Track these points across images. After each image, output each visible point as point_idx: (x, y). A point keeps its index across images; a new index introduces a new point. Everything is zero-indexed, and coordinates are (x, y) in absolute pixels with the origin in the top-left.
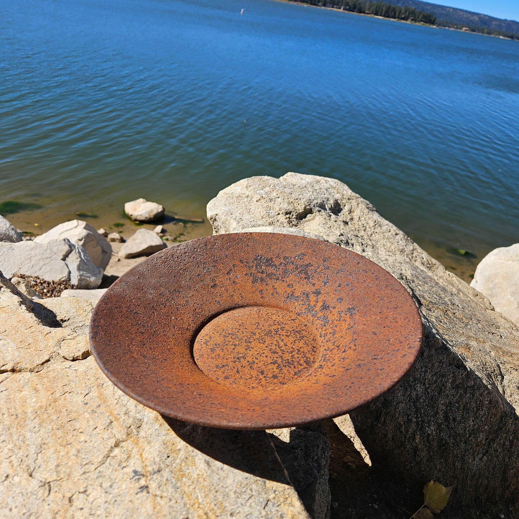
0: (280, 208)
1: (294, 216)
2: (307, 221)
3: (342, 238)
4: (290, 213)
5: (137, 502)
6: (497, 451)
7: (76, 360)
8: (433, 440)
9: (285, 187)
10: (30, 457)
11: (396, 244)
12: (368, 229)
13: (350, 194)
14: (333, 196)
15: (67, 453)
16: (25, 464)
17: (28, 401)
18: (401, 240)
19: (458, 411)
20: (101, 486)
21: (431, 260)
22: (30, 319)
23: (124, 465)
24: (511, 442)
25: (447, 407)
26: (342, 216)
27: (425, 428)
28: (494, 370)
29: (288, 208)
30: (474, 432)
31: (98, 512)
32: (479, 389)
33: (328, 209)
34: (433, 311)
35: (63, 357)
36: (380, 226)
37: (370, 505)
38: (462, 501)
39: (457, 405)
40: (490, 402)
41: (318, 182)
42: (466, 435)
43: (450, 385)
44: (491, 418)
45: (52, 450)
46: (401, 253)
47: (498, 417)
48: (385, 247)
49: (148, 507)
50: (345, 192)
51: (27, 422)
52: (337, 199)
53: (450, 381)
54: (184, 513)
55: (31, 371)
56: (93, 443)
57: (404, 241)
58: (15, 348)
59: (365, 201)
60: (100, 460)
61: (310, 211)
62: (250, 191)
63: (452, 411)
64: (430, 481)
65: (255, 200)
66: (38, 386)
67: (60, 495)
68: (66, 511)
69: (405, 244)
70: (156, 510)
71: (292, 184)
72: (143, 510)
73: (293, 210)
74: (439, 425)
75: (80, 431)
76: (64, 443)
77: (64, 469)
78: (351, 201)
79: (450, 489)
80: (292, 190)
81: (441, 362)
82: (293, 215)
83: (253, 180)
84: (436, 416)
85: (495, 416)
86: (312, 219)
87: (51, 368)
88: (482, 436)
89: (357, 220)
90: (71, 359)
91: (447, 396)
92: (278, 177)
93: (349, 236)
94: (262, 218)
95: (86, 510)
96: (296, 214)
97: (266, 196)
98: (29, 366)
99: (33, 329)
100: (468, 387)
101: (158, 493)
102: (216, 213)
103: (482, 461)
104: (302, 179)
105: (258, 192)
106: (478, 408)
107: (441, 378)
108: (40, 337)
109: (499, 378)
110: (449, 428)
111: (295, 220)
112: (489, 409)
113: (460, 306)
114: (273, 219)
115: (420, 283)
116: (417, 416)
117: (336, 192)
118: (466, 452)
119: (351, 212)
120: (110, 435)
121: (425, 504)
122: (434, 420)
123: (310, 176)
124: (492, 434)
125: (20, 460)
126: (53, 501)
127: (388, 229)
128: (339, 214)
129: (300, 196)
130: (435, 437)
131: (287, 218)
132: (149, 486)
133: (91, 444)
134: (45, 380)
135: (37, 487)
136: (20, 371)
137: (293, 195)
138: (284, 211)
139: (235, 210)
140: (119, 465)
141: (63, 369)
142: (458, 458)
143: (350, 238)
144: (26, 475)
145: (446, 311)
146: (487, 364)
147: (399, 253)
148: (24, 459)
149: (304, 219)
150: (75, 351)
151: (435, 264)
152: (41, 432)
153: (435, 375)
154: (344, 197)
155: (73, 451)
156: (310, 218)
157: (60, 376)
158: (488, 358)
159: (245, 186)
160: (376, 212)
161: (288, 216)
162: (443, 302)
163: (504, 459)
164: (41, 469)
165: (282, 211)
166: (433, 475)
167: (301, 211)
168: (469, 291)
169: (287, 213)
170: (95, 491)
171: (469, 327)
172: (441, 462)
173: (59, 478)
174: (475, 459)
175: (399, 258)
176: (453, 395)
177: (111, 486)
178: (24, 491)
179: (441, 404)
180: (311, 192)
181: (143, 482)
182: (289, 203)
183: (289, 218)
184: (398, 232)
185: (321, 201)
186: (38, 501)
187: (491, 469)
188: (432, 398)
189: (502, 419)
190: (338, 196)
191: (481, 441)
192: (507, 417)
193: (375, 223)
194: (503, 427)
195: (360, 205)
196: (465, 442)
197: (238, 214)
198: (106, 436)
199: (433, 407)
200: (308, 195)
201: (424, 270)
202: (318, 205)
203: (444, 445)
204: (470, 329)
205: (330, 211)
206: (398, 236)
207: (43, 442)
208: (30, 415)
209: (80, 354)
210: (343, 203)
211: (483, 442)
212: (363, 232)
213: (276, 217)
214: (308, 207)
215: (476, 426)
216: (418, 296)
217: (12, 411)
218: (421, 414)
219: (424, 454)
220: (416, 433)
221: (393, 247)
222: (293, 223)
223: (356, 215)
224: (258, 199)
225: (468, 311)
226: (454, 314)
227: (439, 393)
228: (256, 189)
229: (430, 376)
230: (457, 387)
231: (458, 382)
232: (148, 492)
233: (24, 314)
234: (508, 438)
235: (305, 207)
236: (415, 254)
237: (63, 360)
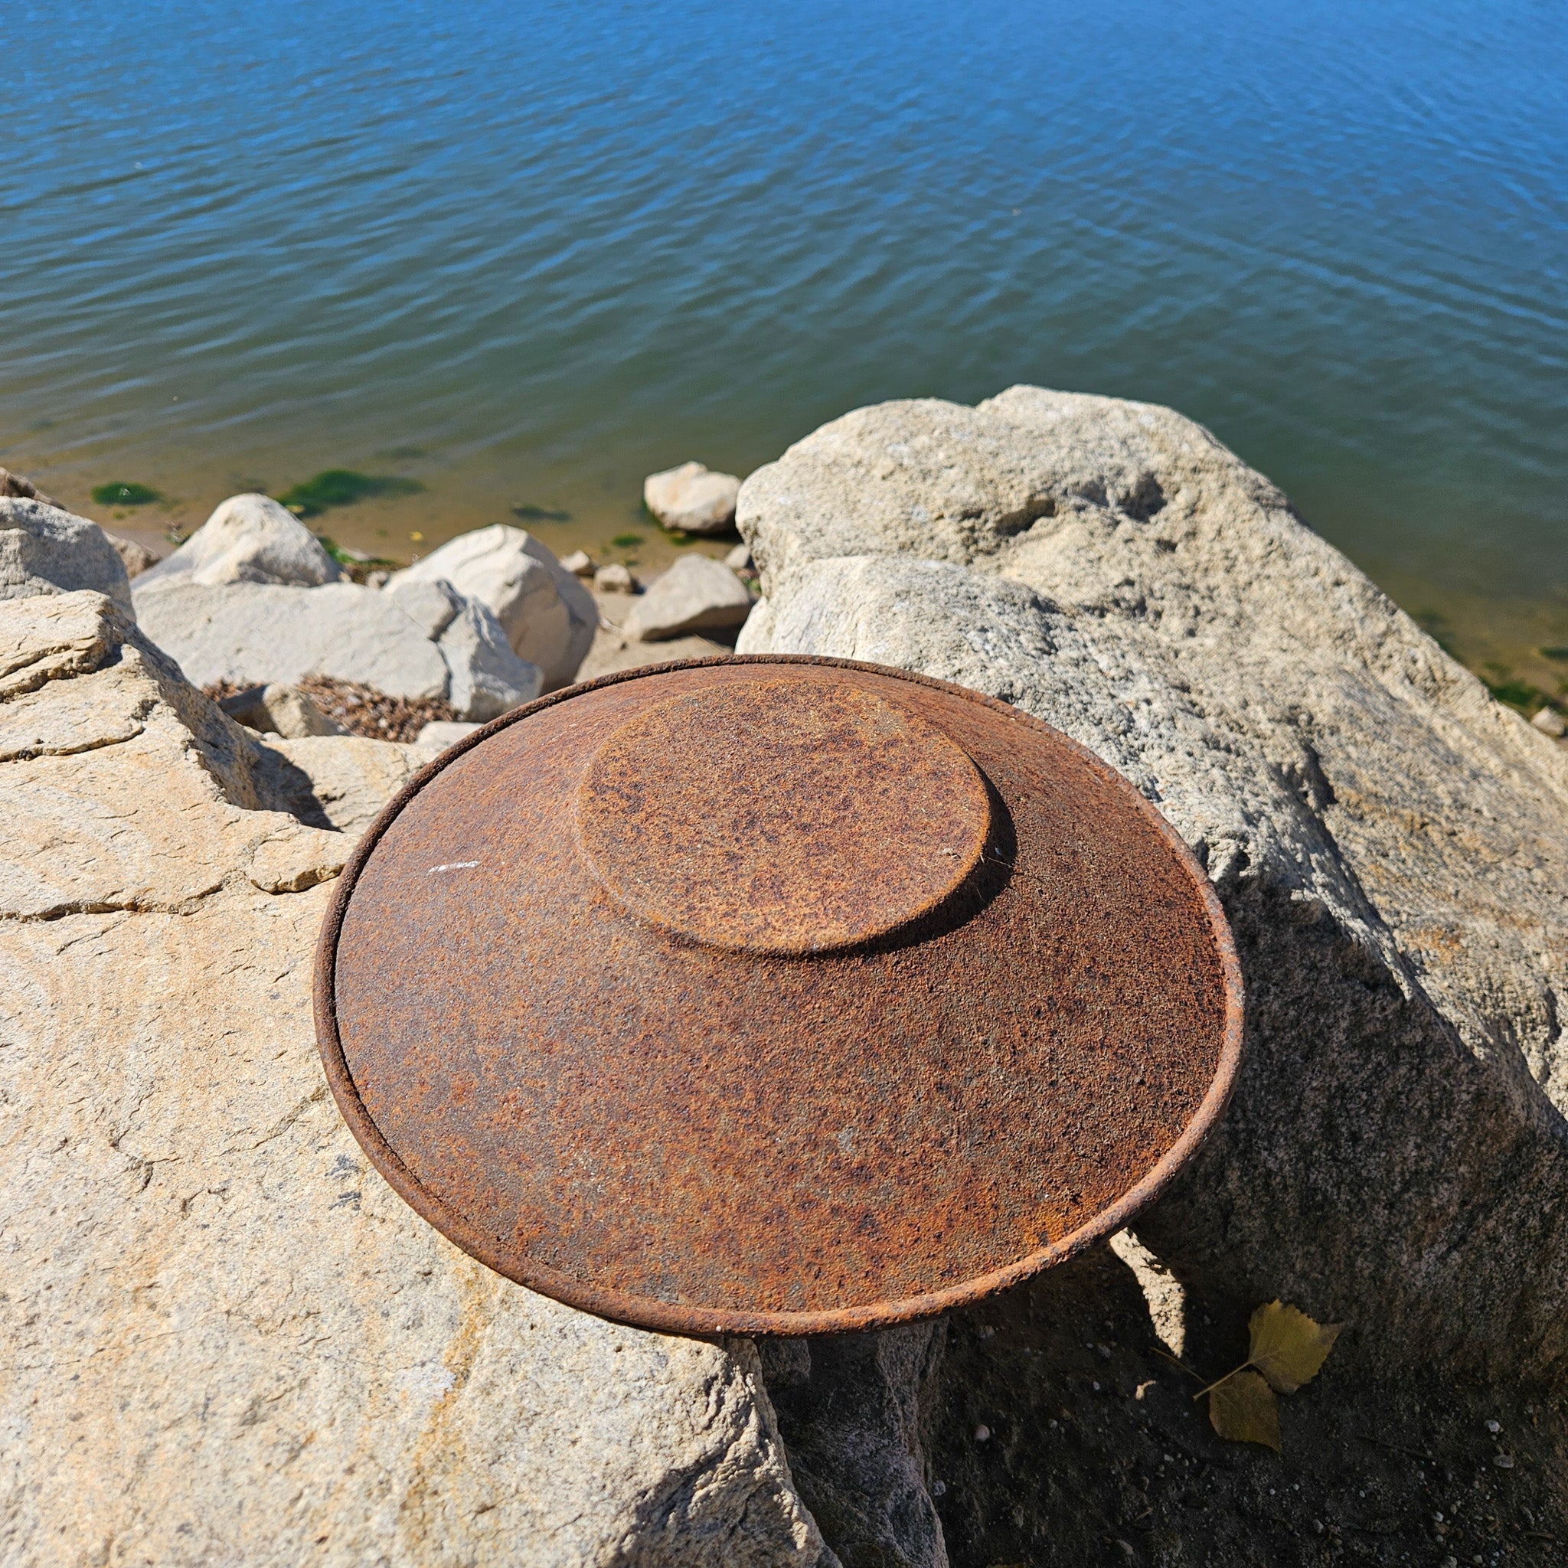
0: (947, 500)
1: (990, 525)
2: (1032, 539)
3: (1127, 593)
4: (978, 515)
5: (325, 1226)
6: (1495, 1240)
7: (281, 893)
8: (1285, 1187)
9: (980, 435)
10: (123, 1104)
11: (1328, 614)
12: (1241, 566)
13: (1201, 455)
14: (1140, 462)
15: (206, 1104)
16: (109, 1118)
17: (150, 980)
18: (1351, 601)
19: (1367, 1112)
20: (260, 1183)
21: (1443, 669)
22: (199, 786)
23: (324, 1142)
24: (1548, 1222)
25: (1331, 1099)
26: (1161, 524)
27: (1259, 1153)
28: (1529, 1008)
29: (973, 500)
30: (1420, 1180)
31: (238, 1237)
32: (1439, 1054)
33: (1112, 502)
34: (1370, 823)
35: (253, 882)
36: (1286, 557)
37: (1090, 1346)
38: (1372, 1370)
39: (1364, 1096)
40: (1478, 1097)
41: (1100, 416)
42: (1394, 1184)
43: (1342, 1037)
44: (1479, 1144)
45: (175, 1093)
46: (1338, 642)
47: (1505, 1144)
48: (1286, 624)
49: (349, 1236)
50: (1185, 448)
51: (136, 1027)
52: (1153, 469)
53: (1344, 1024)
54: (425, 1261)
55: (173, 911)
56: (266, 1087)
57: (1359, 605)
58: (149, 853)
59: (1253, 474)
60: (271, 1125)
61: (1048, 509)
62: (866, 448)
63: (1347, 1111)
64: (1271, 1302)
65: (877, 473)
66: (181, 947)
67: (167, 1193)
68: (172, 1227)
69: (1361, 613)
70: (362, 1247)
71: (1007, 424)
72: (336, 1243)
73: (988, 507)
74: (1306, 1150)
75: (247, 1057)
76: (205, 1082)
77: (188, 1138)
78: (1201, 476)
79: (1333, 1330)
80: (1003, 442)
81: (1313, 967)
82: (986, 521)
83: (885, 412)
84: (1293, 1121)
85: (1496, 1138)
86: (1050, 534)
87: (220, 908)
88: (1445, 1194)
89: (1212, 535)
90: (271, 888)
91: (1333, 1066)
92: (974, 403)
93: (1156, 586)
94: (886, 528)
95: (214, 1231)
96: (999, 517)
97: (913, 462)
98: (169, 899)
99: (199, 811)
100: (1402, 1046)
101: (378, 1211)
102: (759, 512)
103: (1445, 1266)
104: (1049, 407)
105: (890, 450)
106: (1436, 1110)
107: (1313, 1015)
108: (212, 831)
109: (1543, 1032)
110: (1335, 1159)
111: (989, 535)
112: (1473, 1117)
113: (1486, 813)
114: (916, 533)
115: (1359, 736)
116: (1233, 1114)
117: (1154, 446)
118: (1389, 1233)
119: (1193, 512)
120: (310, 1073)
121: (1252, 1361)
122: (1287, 1131)
123: (1080, 399)
124: (1484, 1190)
125: (100, 1108)
126: (148, 1204)
127: (1313, 566)
128: (1153, 519)
129: (1024, 463)
130: (1290, 1181)
131: (962, 530)
132: (363, 1193)
133: (261, 1089)
134: (199, 936)
135: (121, 1170)
136: (148, 909)
137: (1002, 459)
138: (957, 508)
139: (811, 504)
140: (312, 1142)
141: (246, 912)
142: (1364, 1246)
143: (1158, 595)
144: (104, 1143)
145: (1423, 825)
146: (1507, 988)
147: (1329, 641)
148: (109, 1106)
149: (1022, 535)
150: (282, 869)
151: (1454, 682)
152: (161, 1051)
153: (1294, 1002)
154: (1180, 463)
155: (219, 1102)
156: (1044, 530)
157: (234, 926)
158: (1516, 972)
159: (856, 432)
160: (1283, 513)
161: (967, 524)
162: (1423, 797)
163: (1520, 1267)
164: (141, 1133)
165: (951, 510)
166: (1280, 1285)
167: (1015, 509)
168: (1554, 767)
169: (966, 515)
170: (243, 1192)
171: (1491, 876)
172: (1308, 1253)
173: (174, 1157)
174: (1420, 1257)
175: (1324, 655)
176: (1352, 1066)
177: (280, 1186)
178: (90, 1175)
179: (1313, 1089)
180: (1065, 451)
181: (351, 1185)
182: (981, 484)
183: (972, 529)
184: (1343, 576)
185: (1095, 477)
186: (115, 1201)
187: (1477, 1291)
188: (1282, 1070)
189: (1518, 1149)
190: (1157, 462)
191: (1440, 1208)
192: (1535, 1145)
193: (1269, 549)
194: (1520, 1174)
195: (1229, 491)
196: (1390, 1206)
197: (818, 516)
198: (299, 1074)
199: (1285, 1096)
200: (1052, 458)
201: (1406, 697)
202: (1078, 489)
203: (1321, 1207)
204: (1493, 883)
205: (1119, 509)
206: (1342, 588)
207: (160, 1074)
208: (145, 1011)
209: (292, 877)
210: (1171, 484)
211: (1453, 1210)
212: (1221, 574)
213: (929, 526)
214: (1043, 497)
215: (1427, 1164)
216: (1331, 776)
217: (111, 999)
218: (1244, 1112)
219: (1253, 1225)
220: (1230, 1163)
221: (1312, 624)
222: (982, 544)
223: (1207, 522)
224: (885, 472)
225: (1509, 830)
226: (1454, 834)
227: (1306, 1058)
228: (887, 442)
229: (1275, 1006)
230: (1367, 1045)
231: (1369, 1029)
232: (357, 1208)
233: (187, 772)
234: (1536, 1206)
235: (1032, 496)
236: (1391, 644)
237: (254, 889)
